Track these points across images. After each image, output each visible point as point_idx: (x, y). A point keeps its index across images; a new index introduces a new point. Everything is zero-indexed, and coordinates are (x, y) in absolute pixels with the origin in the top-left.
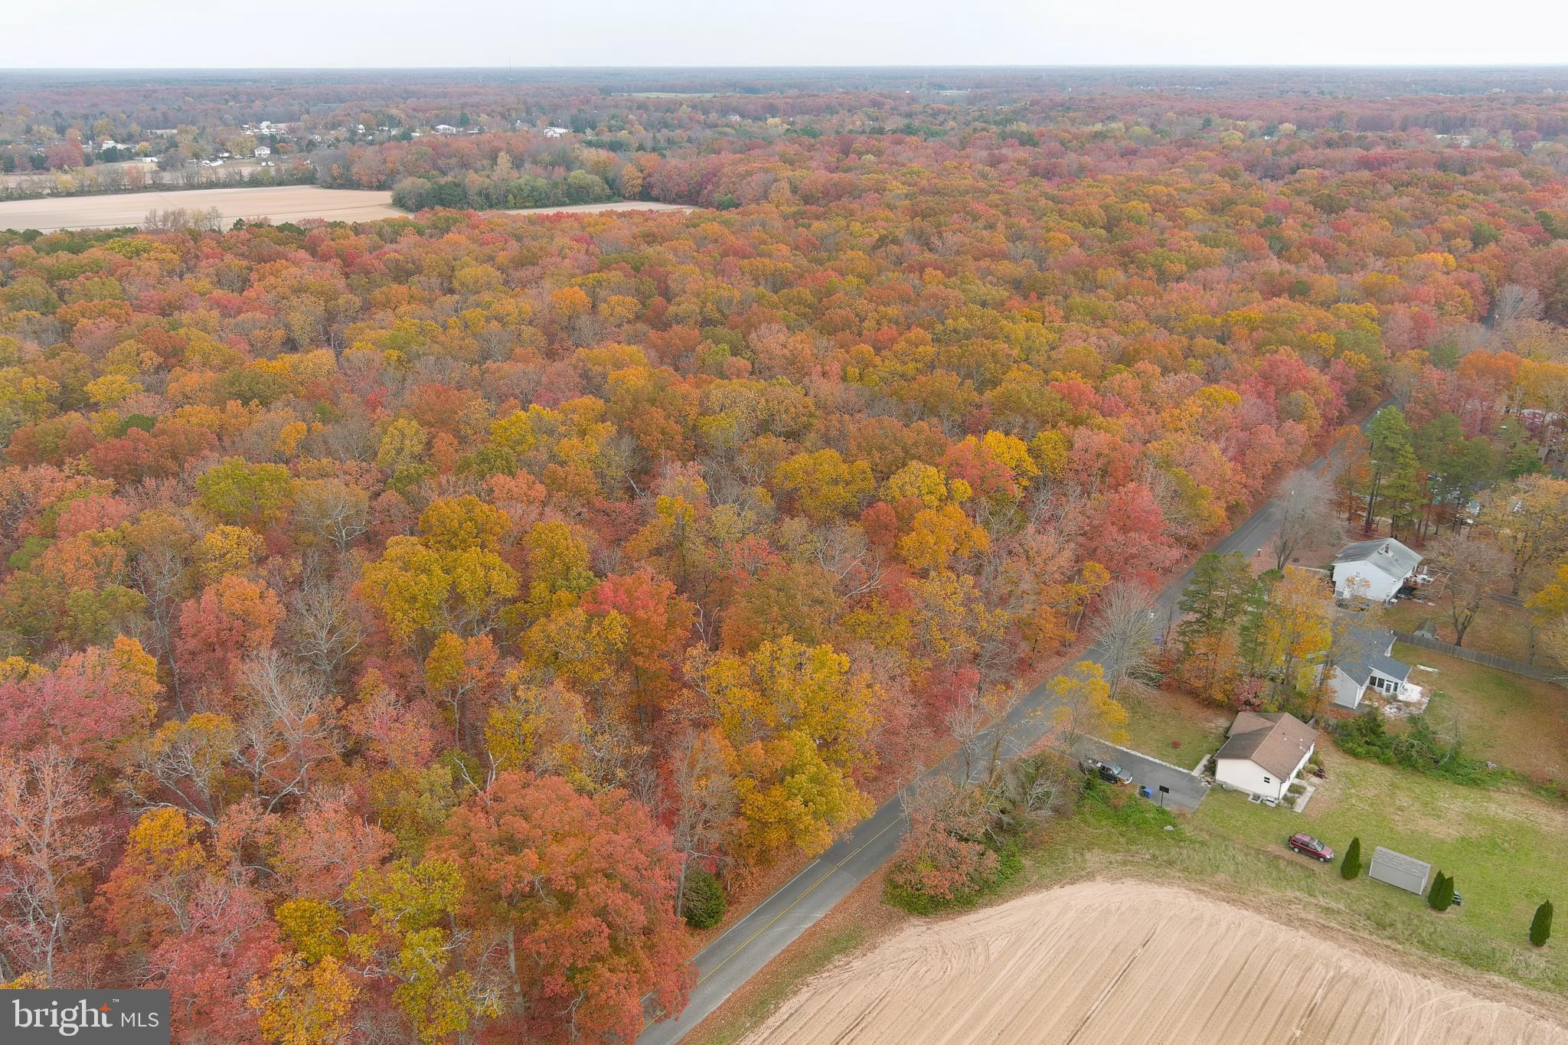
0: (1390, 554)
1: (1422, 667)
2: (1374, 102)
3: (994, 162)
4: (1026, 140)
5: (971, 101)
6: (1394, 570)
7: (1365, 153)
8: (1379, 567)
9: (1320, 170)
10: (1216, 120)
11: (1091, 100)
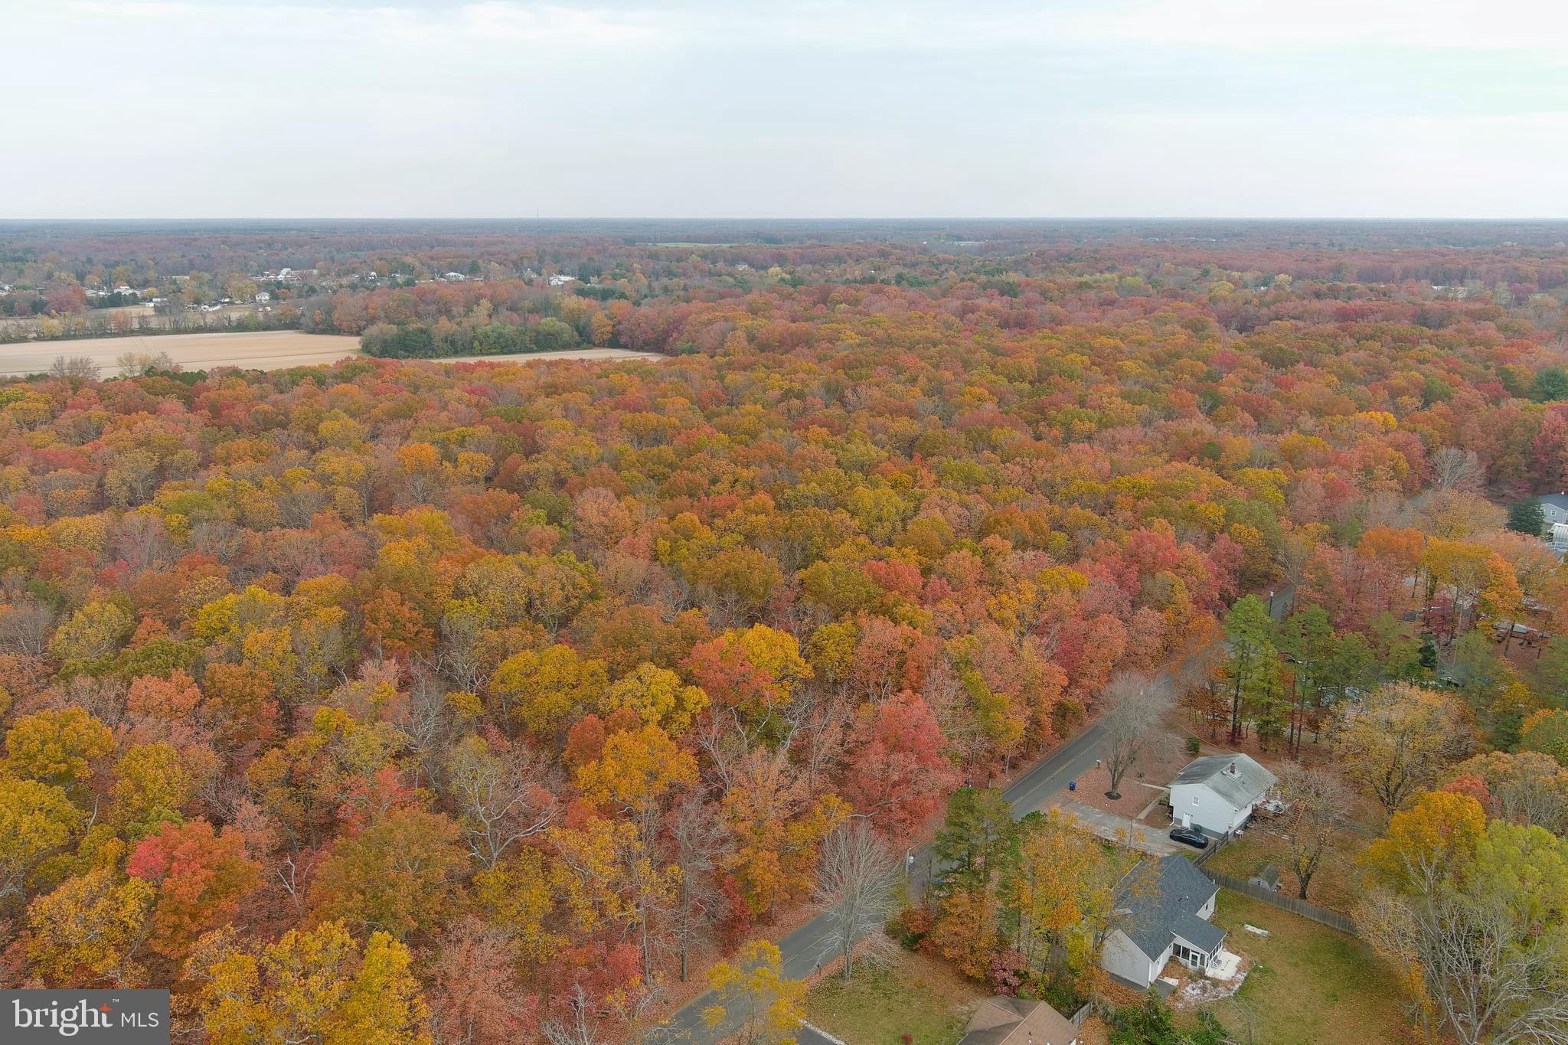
0: (1237, 774)
1: (1250, 928)
2: (1378, 254)
3: (962, 313)
4: (1009, 291)
5: (982, 251)
6: (1237, 796)
7: (1344, 304)
8: (1219, 792)
9: (1294, 322)
10: (1214, 270)
11: (1096, 251)
